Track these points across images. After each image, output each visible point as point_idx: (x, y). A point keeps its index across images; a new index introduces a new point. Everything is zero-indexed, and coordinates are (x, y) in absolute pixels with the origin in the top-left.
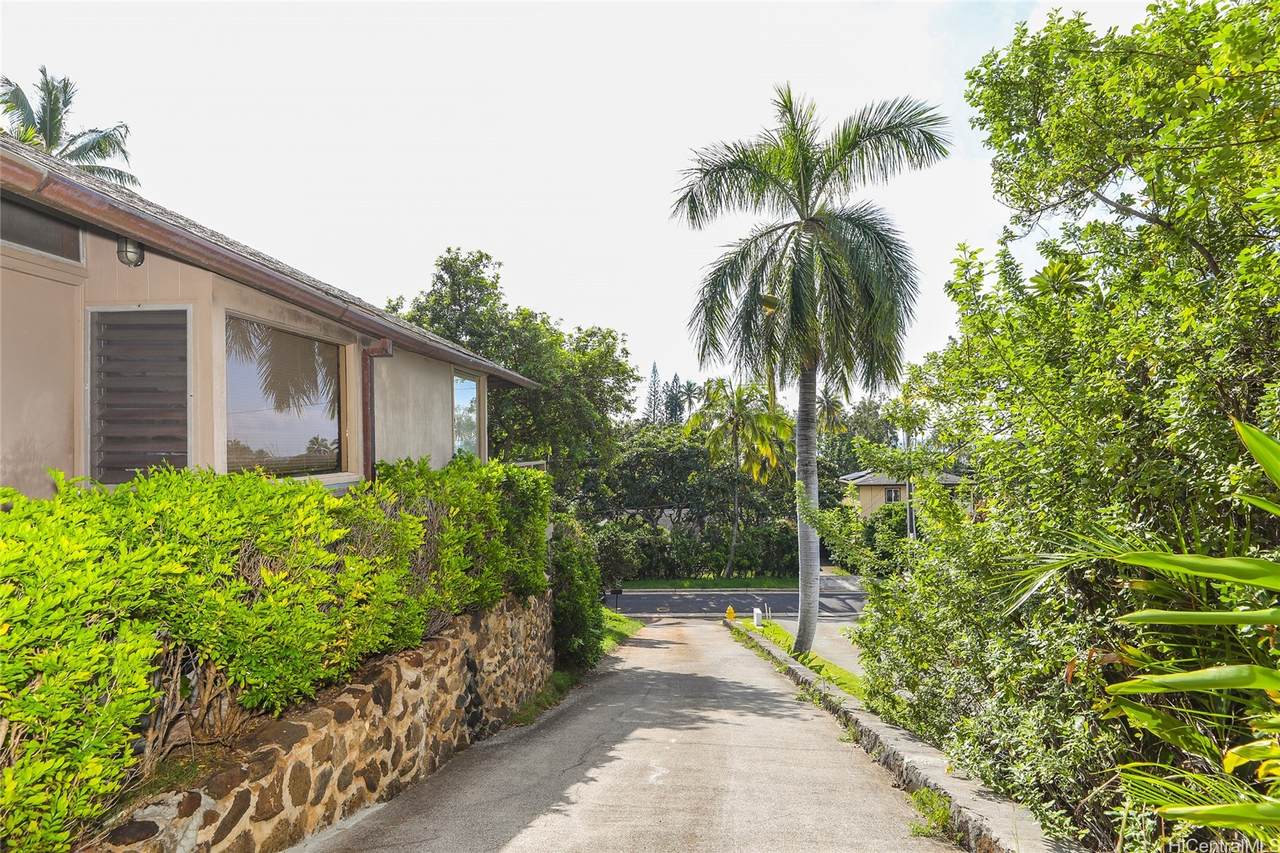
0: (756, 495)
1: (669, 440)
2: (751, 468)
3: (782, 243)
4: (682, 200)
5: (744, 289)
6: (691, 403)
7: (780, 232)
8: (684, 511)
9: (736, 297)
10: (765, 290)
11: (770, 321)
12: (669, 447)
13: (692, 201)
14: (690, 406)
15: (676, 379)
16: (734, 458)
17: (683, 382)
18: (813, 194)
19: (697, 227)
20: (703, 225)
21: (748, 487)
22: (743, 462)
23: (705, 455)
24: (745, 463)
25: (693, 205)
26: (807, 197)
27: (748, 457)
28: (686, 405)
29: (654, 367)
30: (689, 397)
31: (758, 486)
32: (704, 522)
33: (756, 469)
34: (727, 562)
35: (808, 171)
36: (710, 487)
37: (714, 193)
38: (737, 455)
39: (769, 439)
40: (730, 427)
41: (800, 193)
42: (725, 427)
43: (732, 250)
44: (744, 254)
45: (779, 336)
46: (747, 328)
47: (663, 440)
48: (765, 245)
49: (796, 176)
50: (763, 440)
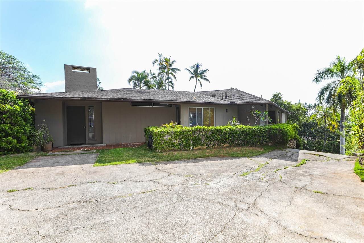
0: (331, 134)
1: (307, 120)
2: (330, 128)
3: (337, 84)
4: (315, 79)
5: (328, 93)
6: (310, 110)
7: (337, 82)
8: (310, 137)
9: (326, 95)
10: (333, 93)
11: (334, 99)
12: (307, 122)
13: (317, 79)
14: (310, 111)
15: (306, 104)
16: (325, 125)
17: (308, 104)
18: (344, 74)
19: (317, 83)
20: (319, 83)
21: (329, 132)
22: (327, 126)
23: (317, 124)
24: (328, 126)
25: (317, 80)
26: (343, 75)
27: (329, 125)
28: (309, 110)
29: (299, 101)
30: (310, 108)
31: (332, 132)
32: (316, 139)
33: (331, 128)
34: (322, 149)
35: (344, 70)
36: (318, 131)
37: (321, 77)
38: (326, 124)
39: (335, 121)
40: (324, 118)
41: (342, 74)
42: (322, 118)
43: (325, 86)
44: (328, 87)
45: (336, 101)
46: (328, 101)
47: (305, 120)
48: (333, 84)
49: (341, 71)
50: (333, 121)
